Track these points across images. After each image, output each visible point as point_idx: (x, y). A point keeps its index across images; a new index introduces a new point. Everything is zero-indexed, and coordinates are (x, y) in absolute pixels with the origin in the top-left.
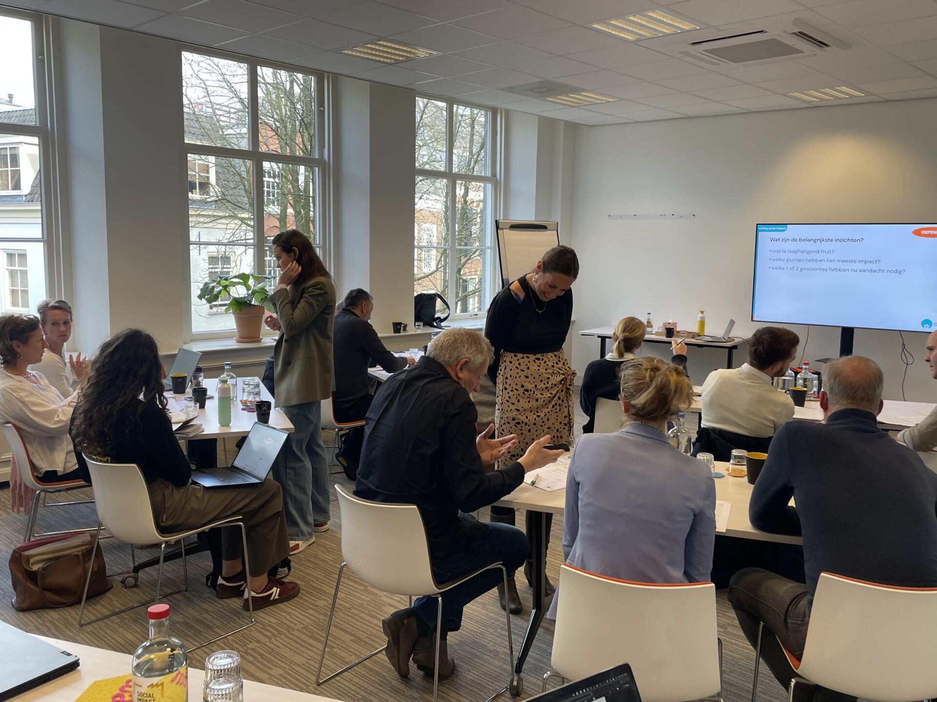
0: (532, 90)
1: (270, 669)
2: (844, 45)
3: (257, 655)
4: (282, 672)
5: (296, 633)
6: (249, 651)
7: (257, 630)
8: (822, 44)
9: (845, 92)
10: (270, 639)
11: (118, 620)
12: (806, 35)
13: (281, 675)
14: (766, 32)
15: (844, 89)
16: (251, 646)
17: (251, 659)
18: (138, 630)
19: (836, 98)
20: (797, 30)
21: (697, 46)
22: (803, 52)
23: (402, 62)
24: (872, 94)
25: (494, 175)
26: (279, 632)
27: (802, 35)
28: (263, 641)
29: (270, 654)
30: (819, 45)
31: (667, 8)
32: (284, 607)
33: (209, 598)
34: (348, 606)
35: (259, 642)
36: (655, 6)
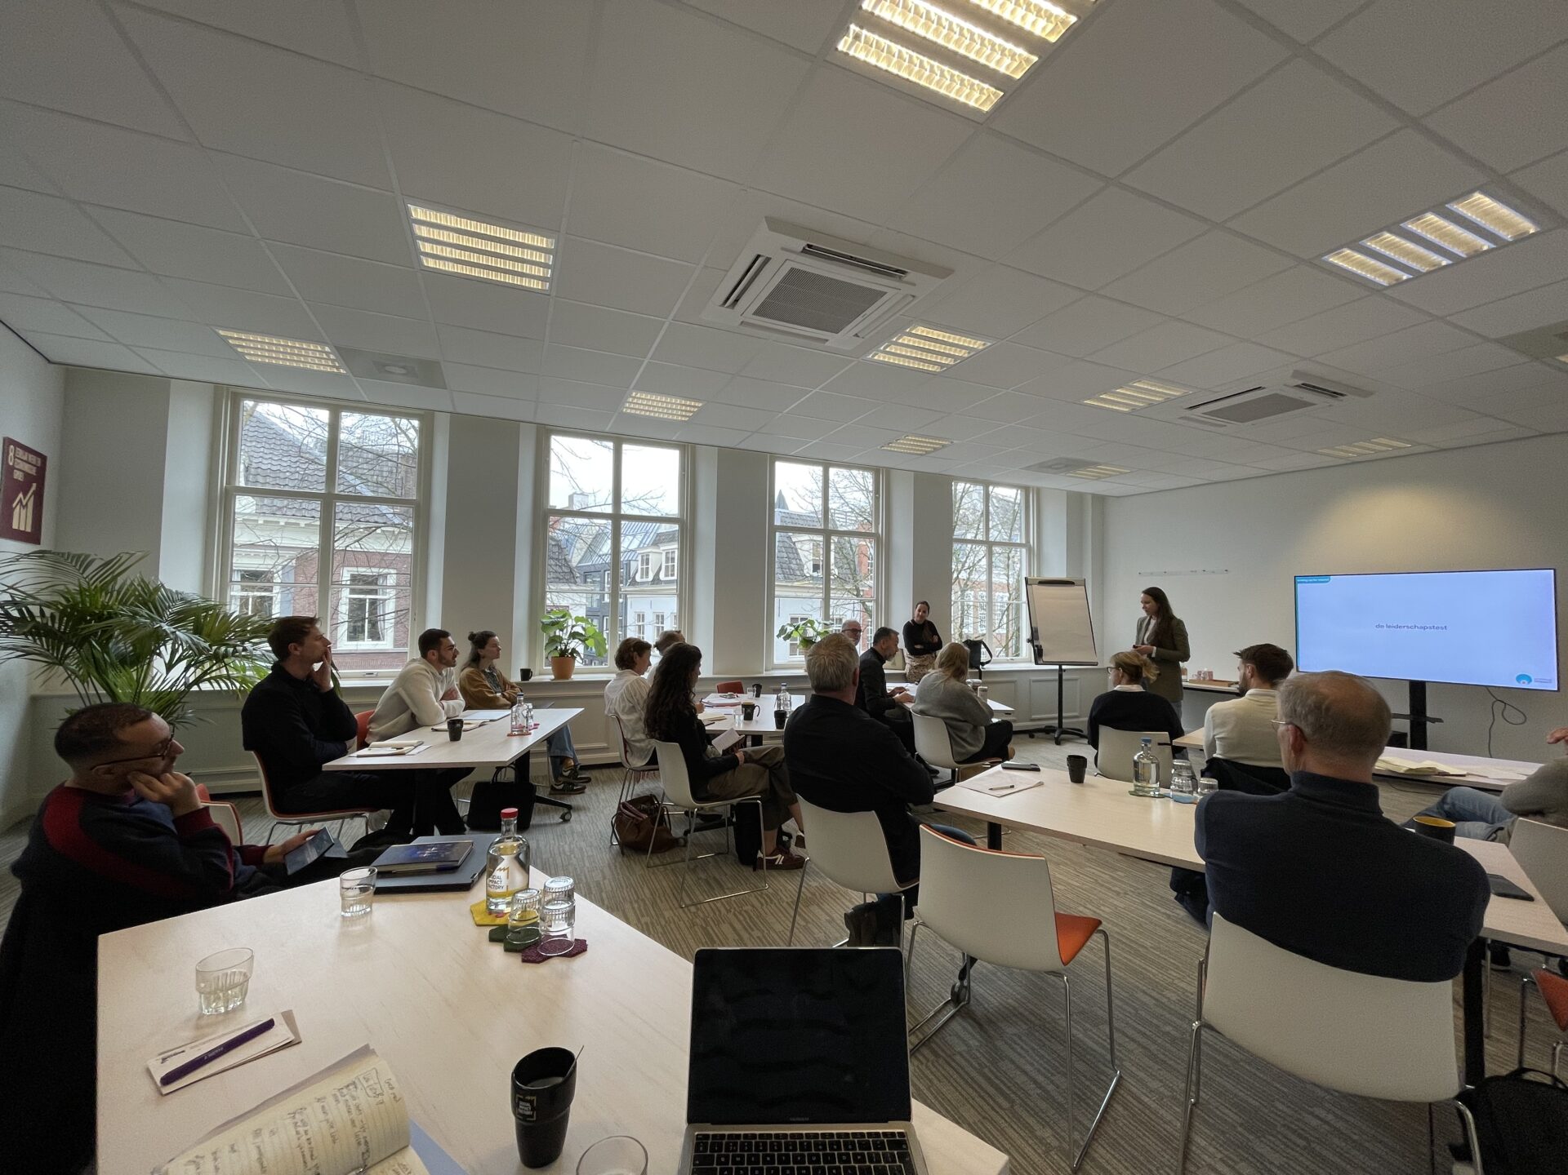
0: (1050, 467)
1: (753, 930)
2: (1364, 393)
3: (746, 916)
4: (760, 934)
5: (785, 904)
6: (743, 912)
7: (756, 897)
8: (1335, 394)
9: (1383, 444)
10: (762, 905)
11: (662, 870)
12: (1309, 386)
13: (758, 937)
14: (1264, 388)
15: (1383, 441)
16: (745, 908)
17: (741, 918)
18: (672, 879)
19: (1377, 452)
20: (1300, 382)
21: (1194, 410)
22: (1314, 404)
23: (931, 452)
24: (1420, 444)
25: (1028, 541)
26: (771, 900)
27: (1305, 386)
28: (756, 906)
29: (758, 917)
30: (1332, 396)
31: (1152, 377)
32: (782, 880)
33: (732, 864)
34: (835, 890)
35: (753, 906)
36: (1139, 377)
